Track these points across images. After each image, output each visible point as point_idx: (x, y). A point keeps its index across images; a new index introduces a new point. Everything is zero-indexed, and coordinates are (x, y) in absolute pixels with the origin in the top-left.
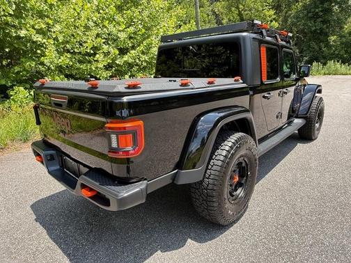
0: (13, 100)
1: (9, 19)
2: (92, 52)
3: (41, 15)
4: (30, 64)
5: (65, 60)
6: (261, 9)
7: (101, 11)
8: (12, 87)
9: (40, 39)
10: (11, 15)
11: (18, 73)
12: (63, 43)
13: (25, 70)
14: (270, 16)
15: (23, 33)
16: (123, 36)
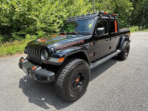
0: (26, 38)
1: (26, 12)
2: (53, 22)
3: (36, 10)
4: (32, 27)
5: (43, 25)
6: (126, 2)
7: (57, 8)
8: (26, 34)
9: (36, 18)
10: (26, 11)
11: (28, 30)
12: (43, 20)
13: (30, 29)
14: (130, 5)
15: (30, 17)
16: (65, 16)
